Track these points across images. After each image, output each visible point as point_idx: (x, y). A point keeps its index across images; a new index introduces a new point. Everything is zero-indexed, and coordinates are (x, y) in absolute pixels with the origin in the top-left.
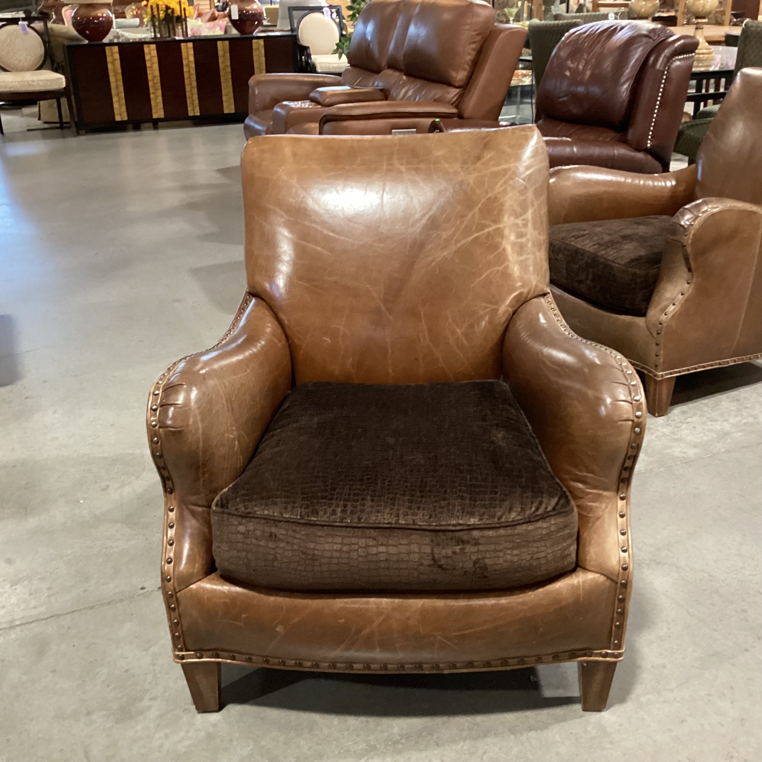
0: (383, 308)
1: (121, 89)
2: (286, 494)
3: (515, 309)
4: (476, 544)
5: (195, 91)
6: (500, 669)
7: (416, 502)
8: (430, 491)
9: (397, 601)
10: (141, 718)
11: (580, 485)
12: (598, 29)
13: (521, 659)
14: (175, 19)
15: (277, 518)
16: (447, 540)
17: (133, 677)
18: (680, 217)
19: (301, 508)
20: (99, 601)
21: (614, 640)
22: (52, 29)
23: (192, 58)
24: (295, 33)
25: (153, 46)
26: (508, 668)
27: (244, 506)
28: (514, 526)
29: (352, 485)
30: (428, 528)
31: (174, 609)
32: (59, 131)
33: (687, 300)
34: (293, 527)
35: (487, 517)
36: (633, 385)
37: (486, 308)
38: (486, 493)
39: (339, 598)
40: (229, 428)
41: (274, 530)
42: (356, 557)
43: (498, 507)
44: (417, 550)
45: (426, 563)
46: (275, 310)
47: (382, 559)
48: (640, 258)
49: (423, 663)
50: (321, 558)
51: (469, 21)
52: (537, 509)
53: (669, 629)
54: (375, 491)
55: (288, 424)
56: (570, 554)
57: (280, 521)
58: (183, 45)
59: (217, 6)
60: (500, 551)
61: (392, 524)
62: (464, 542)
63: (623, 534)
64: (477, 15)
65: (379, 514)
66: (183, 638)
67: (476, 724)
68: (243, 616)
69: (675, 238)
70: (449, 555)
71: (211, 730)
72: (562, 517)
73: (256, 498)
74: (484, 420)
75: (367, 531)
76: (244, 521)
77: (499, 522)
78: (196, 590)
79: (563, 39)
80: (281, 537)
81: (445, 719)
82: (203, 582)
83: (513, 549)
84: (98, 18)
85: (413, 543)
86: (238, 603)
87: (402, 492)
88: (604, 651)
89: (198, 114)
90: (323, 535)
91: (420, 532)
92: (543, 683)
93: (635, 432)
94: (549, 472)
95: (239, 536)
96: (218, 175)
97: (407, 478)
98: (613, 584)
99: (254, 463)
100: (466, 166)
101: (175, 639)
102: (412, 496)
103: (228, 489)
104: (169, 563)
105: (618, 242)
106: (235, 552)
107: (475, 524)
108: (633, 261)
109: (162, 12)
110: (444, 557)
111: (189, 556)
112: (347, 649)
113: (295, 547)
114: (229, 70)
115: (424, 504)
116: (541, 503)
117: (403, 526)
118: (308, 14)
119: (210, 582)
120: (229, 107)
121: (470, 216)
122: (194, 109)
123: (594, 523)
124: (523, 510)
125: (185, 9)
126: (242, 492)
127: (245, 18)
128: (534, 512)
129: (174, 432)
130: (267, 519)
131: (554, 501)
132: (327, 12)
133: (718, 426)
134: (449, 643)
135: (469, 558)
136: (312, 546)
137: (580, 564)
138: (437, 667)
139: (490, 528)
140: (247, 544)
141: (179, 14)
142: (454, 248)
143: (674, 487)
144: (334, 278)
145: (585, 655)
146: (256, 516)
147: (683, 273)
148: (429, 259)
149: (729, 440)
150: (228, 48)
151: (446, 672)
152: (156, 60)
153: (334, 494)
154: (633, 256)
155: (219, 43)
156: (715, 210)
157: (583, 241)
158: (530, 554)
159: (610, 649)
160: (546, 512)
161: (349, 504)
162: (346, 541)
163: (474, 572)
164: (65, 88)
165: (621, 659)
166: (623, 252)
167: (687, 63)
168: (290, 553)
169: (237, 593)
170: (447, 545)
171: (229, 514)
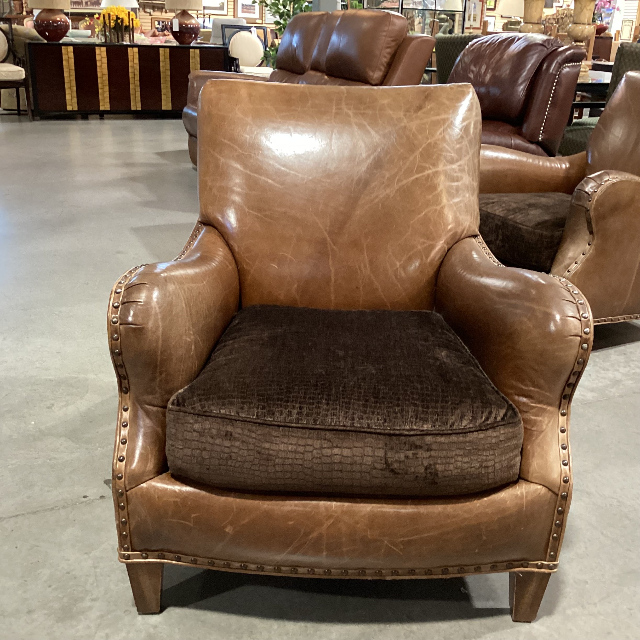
0: (328, 239)
1: (74, 83)
2: (243, 395)
3: (450, 246)
4: (429, 450)
5: (138, 89)
6: (440, 577)
7: (371, 407)
8: (383, 398)
9: (346, 504)
10: (82, 617)
11: (524, 400)
12: (498, 39)
13: (461, 568)
14: (124, 28)
15: (234, 418)
16: (400, 444)
17: (75, 578)
18: (585, 185)
19: (258, 408)
20: (41, 507)
21: (550, 552)
22: (15, 29)
23: (137, 61)
24: (226, 46)
25: (104, 49)
26: (448, 577)
27: (201, 405)
28: (465, 433)
29: (307, 389)
30: (383, 431)
31: (123, 508)
32: (17, 117)
33: (587, 260)
34: (250, 426)
35: (440, 424)
36: (580, 304)
37: (424, 243)
38: (437, 401)
39: (289, 500)
40: (187, 332)
41: (229, 428)
42: (310, 458)
43: (450, 414)
44: (370, 453)
45: (378, 466)
46: (226, 237)
47: (336, 461)
48: (545, 222)
49: (366, 569)
50: (276, 458)
51: (386, 29)
52: (487, 419)
53: (586, 548)
54: (330, 395)
55: (239, 337)
56: (514, 465)
57: (236, 420)
58: (129, 49)
59: (157, 28)
60: (452, 457)
61: (347, 426)
62: (417, 447)
63: (564, 448)
64: (394, 24)
65: (335, 417)
66: (130, 537)
67: (411, 632)
68: (193, 515)
69: (580, 203)
70: (401, 460)
71: (152, 630)
72: (512, 427)
73: (213, 398)
74: (426, 340)
75: (323, 433)
76: (200, 419)
77: (451, 428)
78: (147, 489)
79: (467, 47)
80: (237, 436)
81: (382, 626)
82: (154, 482)
83: (463, 456)
84: (56, 21)
85: (367, 446)
86: (189, 503)
87: (357, 398)
88: (539, 563)
89: (140, 109)
90: (279, 435)
91: (374, 435)
92: (473, 594)
93: (582, 348)
94: (493, 388)
95: (195, 434)
96: (157, 157)
97: (360, 385)
98: (554, 496)
99: (208, 367)
100: (408, 114)
101: (122, 538)
102: (367, 401)
103: (184, 390)
104: (121, 461)
105: (524, 209)
106: (190, 450)
107: (429, 430)
108: (538, 224)
109: (112, 21)
110: (396, 461)
111: (141, 454)
112: (294, 552)
113: (251, 447)
114: (168, 73)
115: (378, 409)
116: (490, 413)
117: (358, 429)
118: (238, 32)
119: (162, 481)
120: (166, 105)
121: (411, 158)
122: (136, 105)
123: (538, 436)
124: (474, 418)
125: (132, 19)
126: (199, 393)
127: (184, 31)
128: (484, 422)
129: (134, 329)
130: (224, 418)
131: (502, 412)
132: (254, 31)
133: (610, 375)
134: (395, 548)
135: (421, 463)
136: (267, 445)
137: (522, 476)
138: (380, 573)
139: (442, 435)
140: (203, 442)
141: (128, 24)
142: (397, 187)
143: (577, 424)
144: (283, 210)
145: (522, 566)
146: (213, 415)
147: (585, 235)
148: (373, 196)
149: (621, 387)
150: (168, 54)
151: (388, 578)
152: (105, 60)
153: (290, 397)
154: (538, 220)
155: (161, 50)
156: (615, 180)
157: (493, 206)
158: (479, 462)
159: (545, 561)
160: (495, 422)
161: (305, 406)
162: (301, 442)
163: (426, 477)
164: (24, 79)
165: (555, 570)
166: (530, 217)
167: (576, 70)
168: (246, 453)
169: (187, 492)
170: (400, 449)
171: (185, 412)
